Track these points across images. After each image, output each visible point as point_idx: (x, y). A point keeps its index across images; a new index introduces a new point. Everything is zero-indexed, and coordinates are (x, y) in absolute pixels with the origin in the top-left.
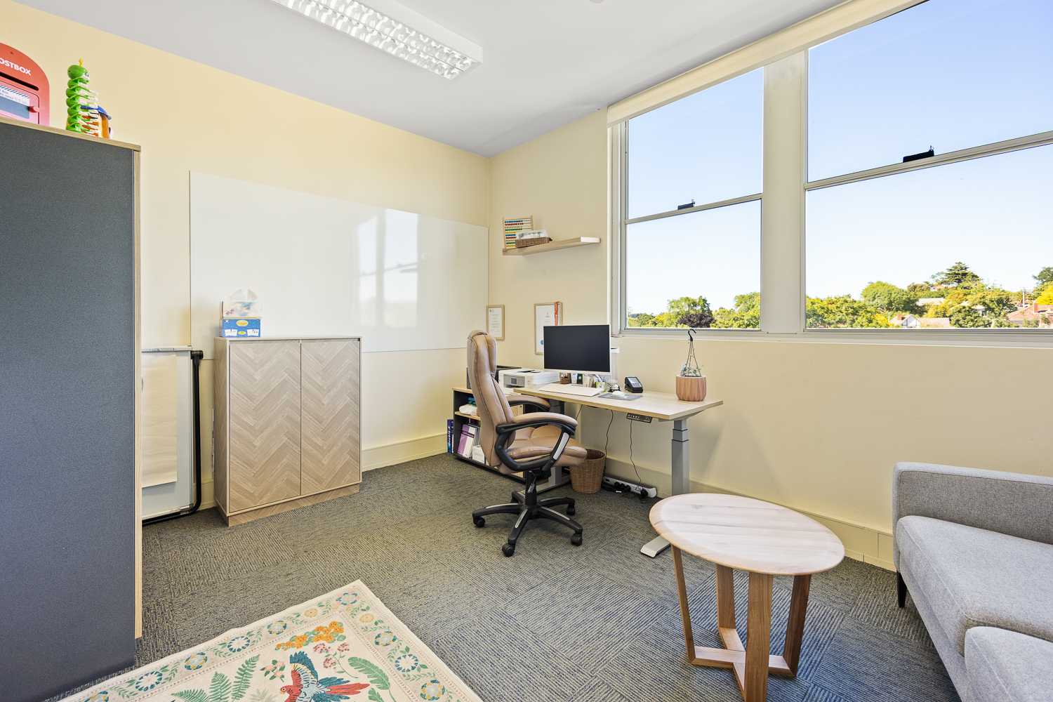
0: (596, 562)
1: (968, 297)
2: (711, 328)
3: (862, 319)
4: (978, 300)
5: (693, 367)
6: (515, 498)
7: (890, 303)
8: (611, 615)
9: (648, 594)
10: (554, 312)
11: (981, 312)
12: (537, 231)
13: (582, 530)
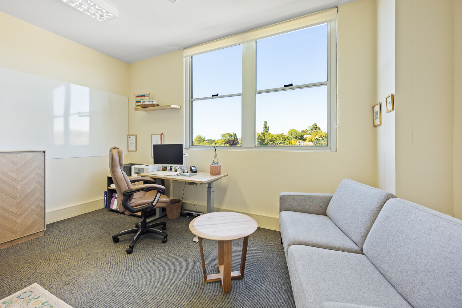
0: (172, 249)
1: (318, 135)
2: (237, 146)
3: (287, 142)
4: (320, 136)
5: (217, 161)
6: (137, 226)
7: (296, 137)
8: (175, 270)
9: (193, 258)
10: (160, 138)
11: (321, 140)
12: (151, 101)
13: (167, 236)
